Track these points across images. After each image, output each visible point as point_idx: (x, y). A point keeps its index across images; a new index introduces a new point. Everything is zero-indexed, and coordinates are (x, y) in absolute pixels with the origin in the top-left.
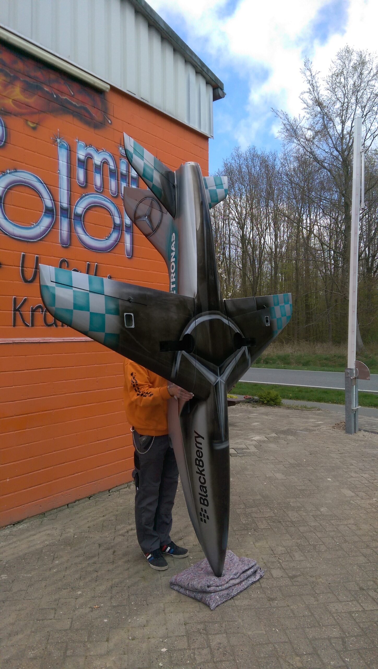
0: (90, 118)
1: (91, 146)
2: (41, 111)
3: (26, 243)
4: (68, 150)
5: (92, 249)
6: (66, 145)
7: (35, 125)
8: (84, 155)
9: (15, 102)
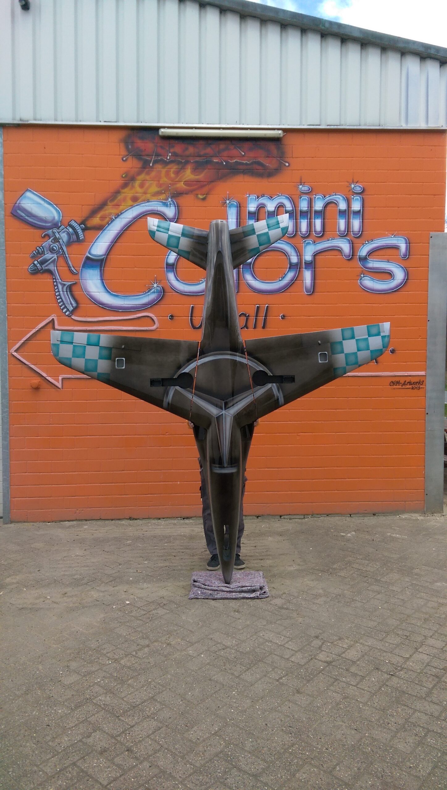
0: (263, 170)
1: (263, 196)
2: (211, 182)
3: (195, 297)
4: (238, 207)
5: (263, 292)
6: (236, 204)
7: (205, 196)
8: (256, 206)
9: (187, 183)
